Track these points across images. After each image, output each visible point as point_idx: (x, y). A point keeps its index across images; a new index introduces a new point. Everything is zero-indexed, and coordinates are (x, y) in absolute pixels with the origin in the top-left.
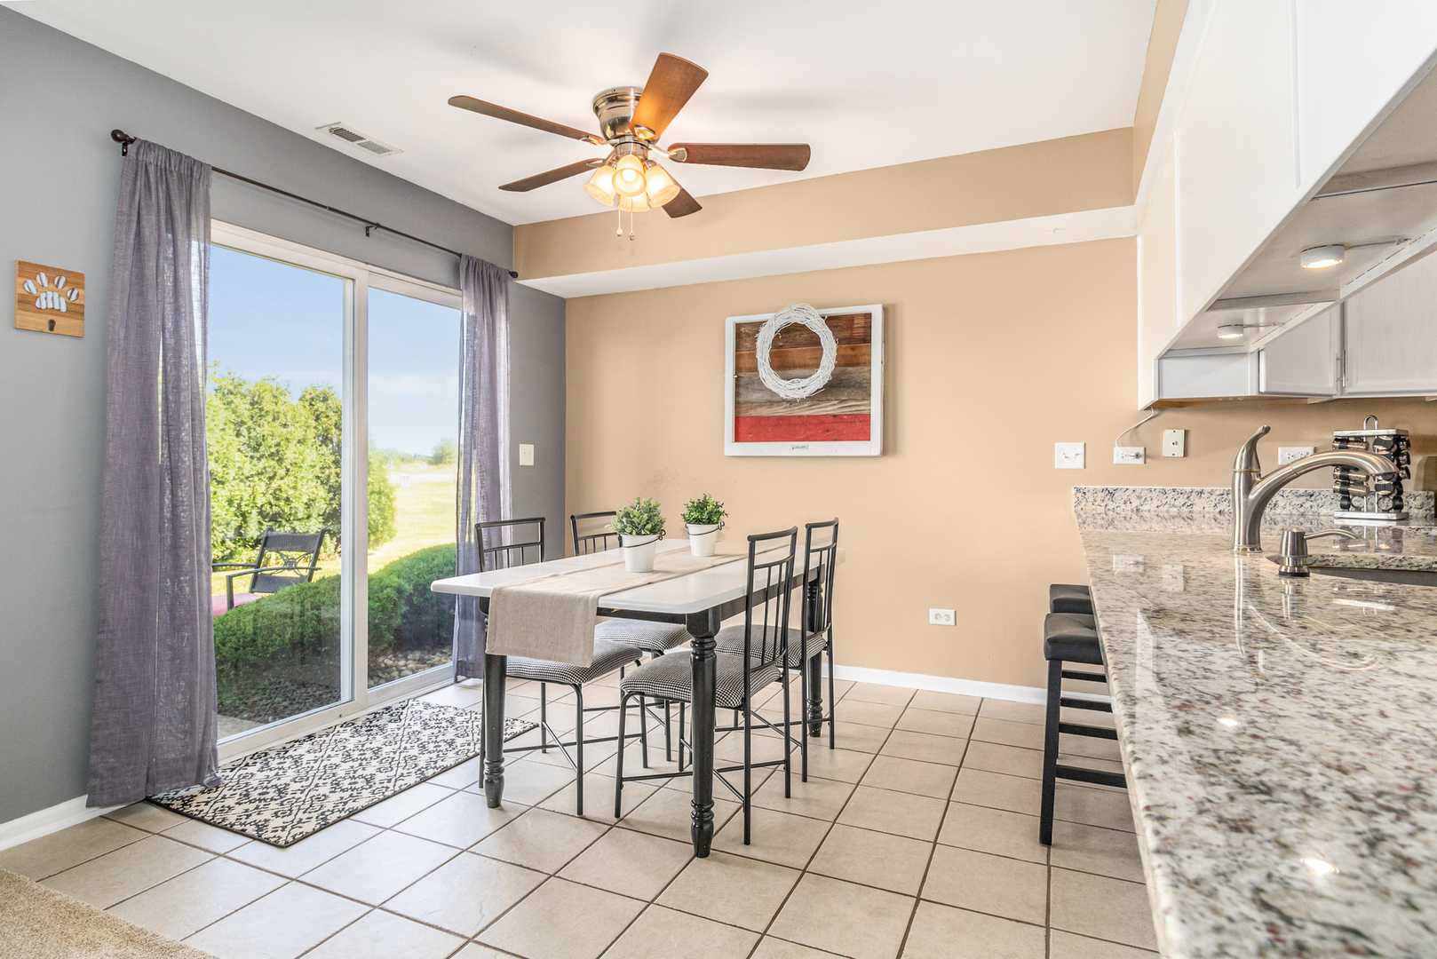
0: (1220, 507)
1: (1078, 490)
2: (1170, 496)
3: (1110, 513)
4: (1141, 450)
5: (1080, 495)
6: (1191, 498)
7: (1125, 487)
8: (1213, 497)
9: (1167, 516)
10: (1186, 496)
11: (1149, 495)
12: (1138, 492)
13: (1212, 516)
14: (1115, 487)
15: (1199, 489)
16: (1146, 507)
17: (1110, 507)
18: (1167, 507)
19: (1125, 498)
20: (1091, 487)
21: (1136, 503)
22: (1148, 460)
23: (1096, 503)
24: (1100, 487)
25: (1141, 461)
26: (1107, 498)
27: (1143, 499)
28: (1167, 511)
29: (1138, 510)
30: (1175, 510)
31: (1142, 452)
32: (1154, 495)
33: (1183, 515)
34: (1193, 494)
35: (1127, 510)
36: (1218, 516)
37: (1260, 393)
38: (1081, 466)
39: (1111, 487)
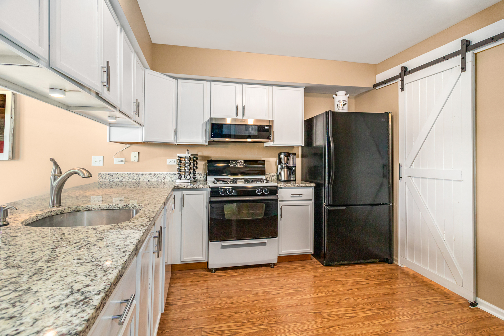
0: (148, 179)
1: (99, 174)
2: (132, 176)
3: (111, 182)
4: (123, 159)
5: (100, 176)
6: (139, 176)
7: (117, 173)
8: (146, 176)
9: (131, 183)
10: (137, 176)
11: (125, 175)
12: (121, 174)
13: (146, 182)
14: (113, 173)
15: (142, 173)
16: (124, 180)
17: (111, 180)
18: (131, 179)
19: (117, 177)
20: (104, 173)
21: (120, 178)
22: (126, 163)
23: (106, 179)
24: (108, 173)
25: (123, 163)
26: (110, 177)
27: (123, 177)
28: (131, 181)
29: (121, 181)
30: (134, 180)
31: (124, 160)
32: (127, 175)
33: (137, 183)
34: (140, 175)
35: (117, 181)
36: (148, 182)
37: (143, 141)
38: (102, 165)
39: (112, 173)
